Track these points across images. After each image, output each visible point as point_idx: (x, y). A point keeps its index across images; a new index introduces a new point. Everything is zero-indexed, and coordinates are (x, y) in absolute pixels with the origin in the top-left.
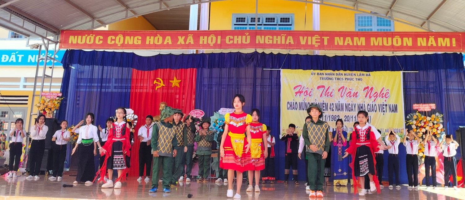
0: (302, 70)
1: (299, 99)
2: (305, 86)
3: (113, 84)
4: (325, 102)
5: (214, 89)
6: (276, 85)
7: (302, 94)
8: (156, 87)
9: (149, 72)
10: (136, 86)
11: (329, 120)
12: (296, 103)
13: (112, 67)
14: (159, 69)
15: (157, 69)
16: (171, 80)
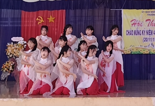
0: (136, 10)
1: (134, 28)
2: (138, 19)
3: (10, 21)
4: (150, 30)
5: (77, 24)
6: (119, 20)
7: (136, 25)
8: (38, 23)
9: (33, 12)
10: (24, 23)
11: (154, 41)
12: (132, 31)
13: (7, 10)
14: (40, 11)
15: (38, 10)
16: (48, 18)
